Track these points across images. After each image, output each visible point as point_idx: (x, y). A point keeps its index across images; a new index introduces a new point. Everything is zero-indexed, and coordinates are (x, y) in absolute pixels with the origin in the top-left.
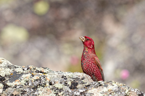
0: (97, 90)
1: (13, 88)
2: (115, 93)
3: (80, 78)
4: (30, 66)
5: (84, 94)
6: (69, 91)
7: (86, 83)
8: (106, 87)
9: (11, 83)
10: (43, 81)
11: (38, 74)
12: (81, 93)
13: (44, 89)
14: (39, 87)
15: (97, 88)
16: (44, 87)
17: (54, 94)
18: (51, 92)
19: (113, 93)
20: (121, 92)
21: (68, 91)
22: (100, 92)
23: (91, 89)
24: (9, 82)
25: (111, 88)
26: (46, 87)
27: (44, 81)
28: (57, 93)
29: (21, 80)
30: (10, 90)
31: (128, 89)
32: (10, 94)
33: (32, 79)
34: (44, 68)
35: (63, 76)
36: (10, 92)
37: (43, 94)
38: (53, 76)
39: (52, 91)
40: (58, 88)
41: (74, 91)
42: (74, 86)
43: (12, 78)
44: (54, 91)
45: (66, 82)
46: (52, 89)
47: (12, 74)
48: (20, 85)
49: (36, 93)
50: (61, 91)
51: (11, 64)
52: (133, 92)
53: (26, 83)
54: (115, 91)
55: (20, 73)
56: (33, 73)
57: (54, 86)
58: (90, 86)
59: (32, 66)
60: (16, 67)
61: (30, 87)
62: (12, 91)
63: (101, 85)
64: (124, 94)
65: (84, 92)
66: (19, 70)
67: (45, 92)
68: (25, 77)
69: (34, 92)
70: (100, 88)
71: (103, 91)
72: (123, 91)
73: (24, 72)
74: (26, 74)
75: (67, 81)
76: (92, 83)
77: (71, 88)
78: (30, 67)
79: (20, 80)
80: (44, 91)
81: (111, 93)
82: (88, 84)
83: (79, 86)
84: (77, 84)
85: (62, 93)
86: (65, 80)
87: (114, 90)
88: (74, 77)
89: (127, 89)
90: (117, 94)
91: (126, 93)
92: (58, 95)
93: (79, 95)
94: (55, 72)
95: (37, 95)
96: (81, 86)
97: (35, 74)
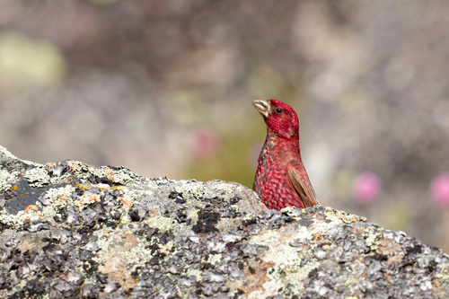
0: (279, 236)
1: (20, 230)
2: (333, 246)
3: (227, 198)
4: (70, 163)
5: (238, 248)
6: (192, 239)
7: (245, 213)
8: (308, 226)
9: (12, 215)
10: (111, 210)
11: (96, 188)
12: (230, 246)
13: (116, 234)
14: (98, 226)
15: (279, 228)
16: (114, 228)
17: (146, 248)
18: (136, 244)
19: (330, 244)
20: (352, 242)
21: (188, 239)
22: (288, 241)
23: (259, 234)
24: (5, 211)
25: (322, 229)
26: (121, 227)
27: (115, 208)
28: (155, 245)
29: (43, 205)
30: (9, 238)
31: (376, 231)
32: (9, 249)
33: (77, 203)
34: (116, 169)
35: (173, 193)
36: (9, 243)
37: (112, 250)
38: (142, 192)
39: (141, 239)
40: (157, 230)
41: (209, 239)
42: (207, 223)
43: (15, 199)
44: (144, 240)
45: (184, 212)
46: (141, 233)
47: (16, 187)
48: (40, 222)
49: (89, 246)
50: (168, 238)
51: (13, 157)
52: (391, 241)
53: (59, 215)
54: (334, 239)
55: (40, 185)
56: (81, 183)
57: (146, 225)
58: (255, 223)
59: (78, 162)
60: (26, 166)
61: (71, 226)
62: (16, 241)
63: (289, 221)
64: (361, 248)
65: (237, 241)
66: (37, 174)
67: (117, 244)
68: (55, 196)
69: (85, 244)
70: (286, 230)
71: (298, 240)
72: (358, 239)
73: (53, 180)
74: (58, 186)
75: (184, 209)
76: (263, 213)
77: (197, 230)
78: (71, 166)
79: (40, 206)
80: (115, 240)
81: (321, 246)
82: (250, 219)
83: (223, 223)
84: (216, 217)
85: (170, 245)
86: (180, 206)
87: (330, 236)
88: (206, 196)
89: (371, 232)
90: (340, 248)
91: (370, 244)
92: (159, 253)
93: (222, 252)
94: (147, 179)
95: (94, 252)
96: (230, 225)
97: (85, 186)
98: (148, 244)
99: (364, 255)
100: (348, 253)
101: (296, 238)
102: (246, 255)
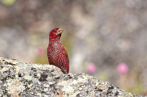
0: (67, 83)
2: (85, 86)
3: (50, 70)
5: (54, 86)
7: (56, 75)
8: (76, 80)
10: (12, 73)
11: (7, 66)
12: (51, 86)
13: (13, 81)
14: (8, 78)
15: (67, 80)
16: (13, 79)
17: (23, 86)
18: (20, 84)
19: (83, 86)
20: (91, 85)
21: (37, 83)
22: (70, 84)
23: (60, 82)
25: (81, 81)
26: (15, 79)
28: (26, 85)
31: (99, 82)
33: (1, 71)
34: (14, 60)
35: (32, 68)
37: (12, 86)
38: (22, 68)
39: (22, 83)
40: (27, 80)
41: (44, 83)
42: (43, 78)
44: (23, 83)
46: (22, 81)
49: (5, 85)
50: (31, 83)
52: (104, 85)
56: (2, 64)
57: (23, 78)
58: (59, 78)
59: (2, 58)
63: (70, 78)
64: (94, 87)
65: (53, 84)
67: (14, 84)
69: (3, 84)
70: (69, 81)
72: (93, 84)
75: (36, 73)
76: (62, 75)
77: (40, 80)
80: (13, 83)
81: (81, 86)
82: (58, 77)
83: (49, 78)
84: (47, 76)
85: (31, 85)
87: (84, 83)
88: (43, 69)
89: (97, 82)
90: (87, 87)
91: (97, 86)
92: (27, 88)
93: (48, 88)
94: (24, 63)
95: (6, 87)
96: (51, 79)
97: (4, 65)
98: (24, 84)
99: (95, 89)
100: (90, 89)
101: (72, 83)
102: (56, 89)
